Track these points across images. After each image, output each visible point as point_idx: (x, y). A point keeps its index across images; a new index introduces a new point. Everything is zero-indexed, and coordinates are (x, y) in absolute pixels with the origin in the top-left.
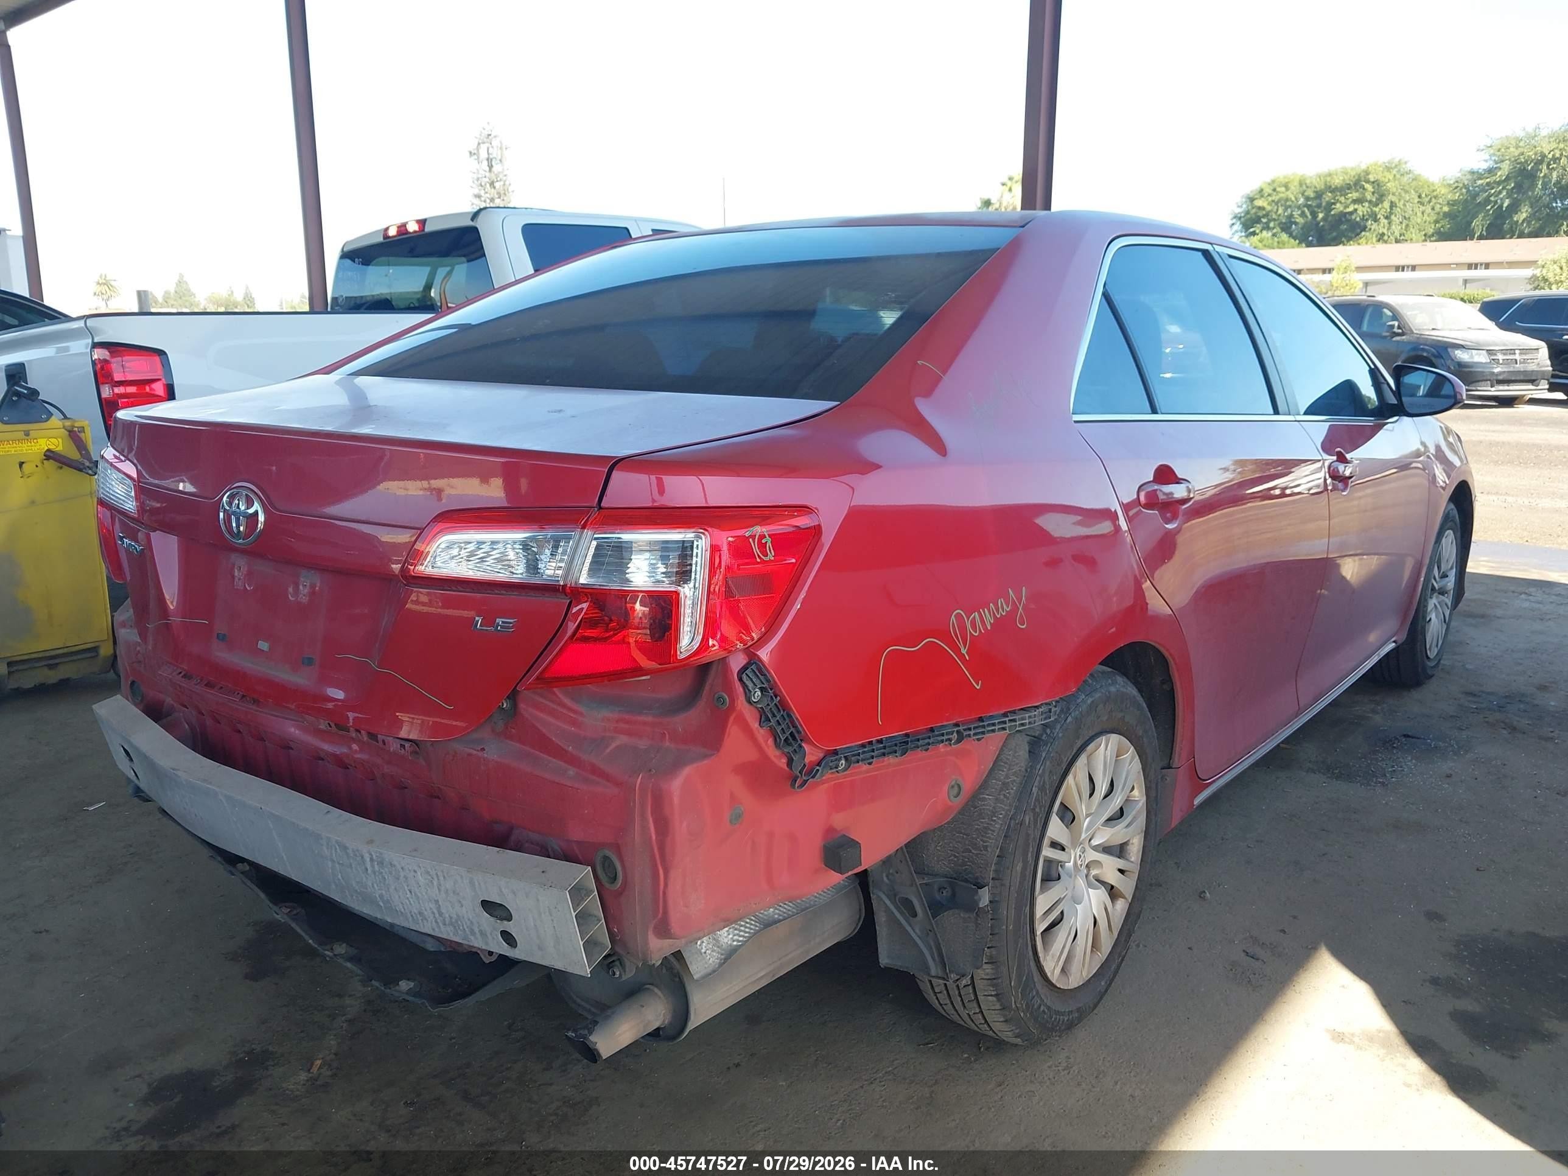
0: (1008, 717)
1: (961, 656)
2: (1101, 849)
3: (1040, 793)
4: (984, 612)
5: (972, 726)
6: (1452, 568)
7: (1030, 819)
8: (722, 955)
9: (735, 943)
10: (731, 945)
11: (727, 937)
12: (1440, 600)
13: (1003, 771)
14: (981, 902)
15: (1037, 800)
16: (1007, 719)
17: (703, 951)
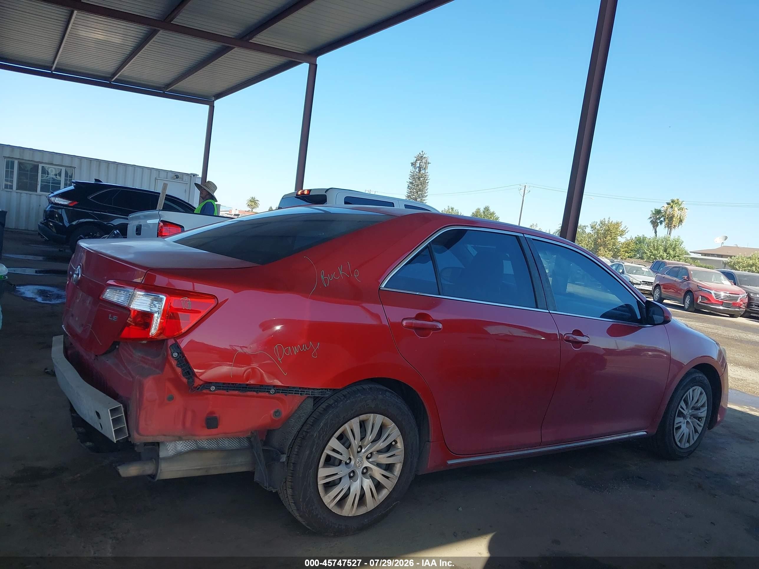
0: (300, 389)
1: (278, 362)
2: (376, 464)
3: (324, 426)
4: (294, 348)
5: (281, 389)
6: (703, 406)
7: (316, 435)
8: (176, 453)
9: (183, 451)
10: (181, 451)
11: (181, 446)
12: (693, 420)
13: (300, 411)
14: (282, 459)
15: (322, 428)
16: (300, 390)
17: (168, 449)
